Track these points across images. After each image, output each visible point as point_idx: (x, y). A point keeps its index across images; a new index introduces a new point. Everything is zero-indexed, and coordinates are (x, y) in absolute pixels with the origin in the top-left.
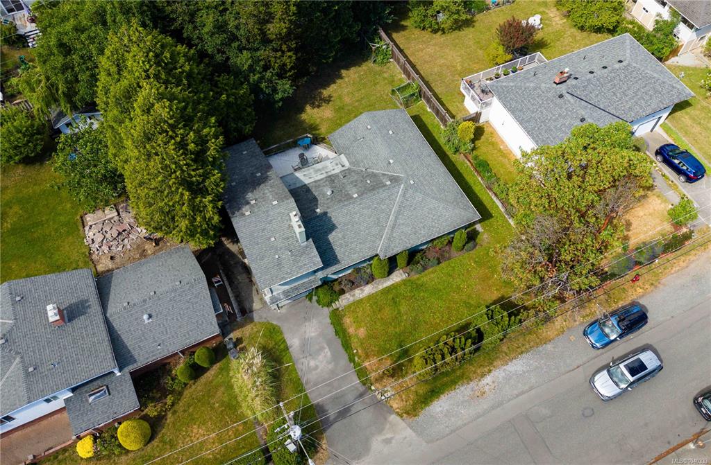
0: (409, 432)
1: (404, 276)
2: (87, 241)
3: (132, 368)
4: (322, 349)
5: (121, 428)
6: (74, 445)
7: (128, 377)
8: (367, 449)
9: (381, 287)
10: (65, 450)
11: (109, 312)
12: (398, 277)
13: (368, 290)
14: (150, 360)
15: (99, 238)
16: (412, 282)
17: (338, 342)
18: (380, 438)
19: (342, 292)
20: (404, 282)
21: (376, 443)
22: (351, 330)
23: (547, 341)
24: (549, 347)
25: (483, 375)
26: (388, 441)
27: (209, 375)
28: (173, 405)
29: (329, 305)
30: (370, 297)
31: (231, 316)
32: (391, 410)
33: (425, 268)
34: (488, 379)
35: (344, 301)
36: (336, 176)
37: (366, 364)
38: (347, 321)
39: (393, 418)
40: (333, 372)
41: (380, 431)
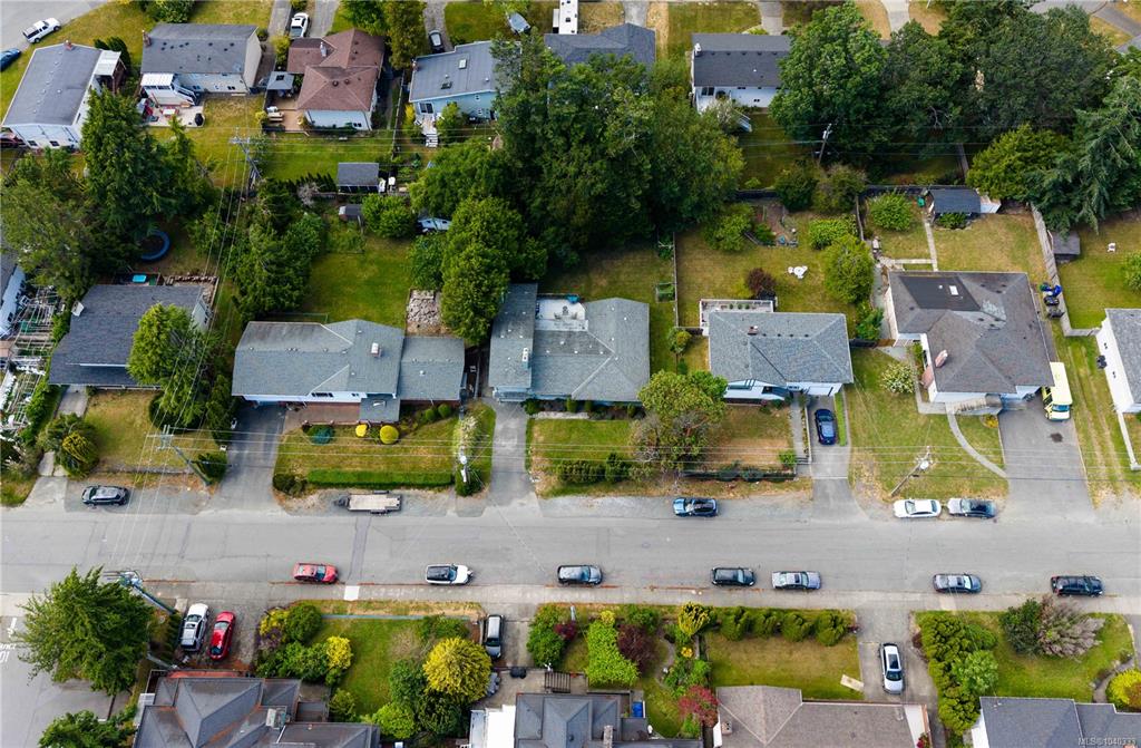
0: (537, 505)
1: (587, 417)
2: (408, 308)
3: (402, 398)
4: (513, 438)
5: (383, 428)
6: (355, 426)
7: (399, 402)
8: (508, 503)
9: (568, 417)
10: (350, 426)
11: (404, 361)
12: (582, 416)
13: (560, 415)
14: (414, 398)
15: (416, 310)
16: (589, 423)
17: (525, 438)
18: (520, 501)
19: (543, 410)
20: (584, 421)
21: (516, 503)
22: (535, 435)
23: (650, 496)
24: (649, 500)
25: (598, 496)
26: (522, 504)
27: (444, 422)
28: (416, 429)
29: (531, 414)
30: (557, 420)
31: (472, 394)
32: (534, 489)
33: (602, 418)
34: (600, 500)
35: (541, 415)
36: (574, 333)
37: (533, 458)
38: (536, 428)
39: (533, 494)
40: (513, 454)
41: (522, 497)
